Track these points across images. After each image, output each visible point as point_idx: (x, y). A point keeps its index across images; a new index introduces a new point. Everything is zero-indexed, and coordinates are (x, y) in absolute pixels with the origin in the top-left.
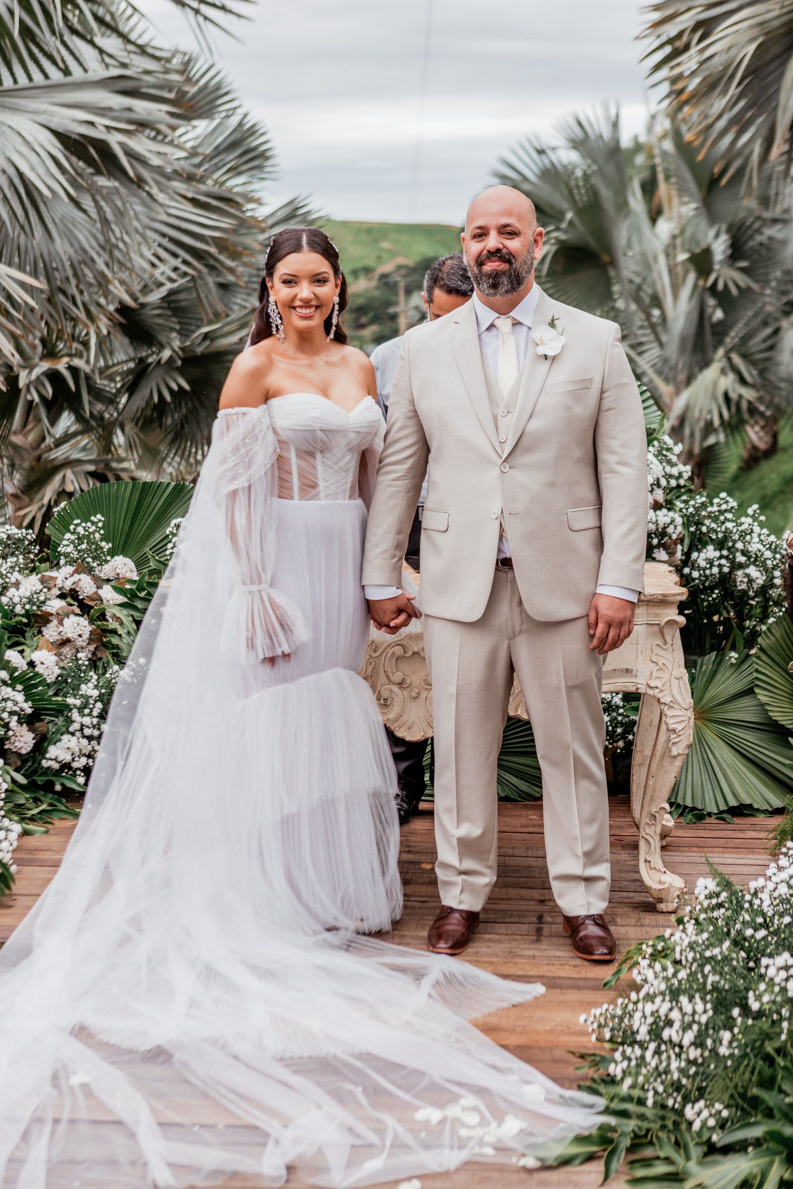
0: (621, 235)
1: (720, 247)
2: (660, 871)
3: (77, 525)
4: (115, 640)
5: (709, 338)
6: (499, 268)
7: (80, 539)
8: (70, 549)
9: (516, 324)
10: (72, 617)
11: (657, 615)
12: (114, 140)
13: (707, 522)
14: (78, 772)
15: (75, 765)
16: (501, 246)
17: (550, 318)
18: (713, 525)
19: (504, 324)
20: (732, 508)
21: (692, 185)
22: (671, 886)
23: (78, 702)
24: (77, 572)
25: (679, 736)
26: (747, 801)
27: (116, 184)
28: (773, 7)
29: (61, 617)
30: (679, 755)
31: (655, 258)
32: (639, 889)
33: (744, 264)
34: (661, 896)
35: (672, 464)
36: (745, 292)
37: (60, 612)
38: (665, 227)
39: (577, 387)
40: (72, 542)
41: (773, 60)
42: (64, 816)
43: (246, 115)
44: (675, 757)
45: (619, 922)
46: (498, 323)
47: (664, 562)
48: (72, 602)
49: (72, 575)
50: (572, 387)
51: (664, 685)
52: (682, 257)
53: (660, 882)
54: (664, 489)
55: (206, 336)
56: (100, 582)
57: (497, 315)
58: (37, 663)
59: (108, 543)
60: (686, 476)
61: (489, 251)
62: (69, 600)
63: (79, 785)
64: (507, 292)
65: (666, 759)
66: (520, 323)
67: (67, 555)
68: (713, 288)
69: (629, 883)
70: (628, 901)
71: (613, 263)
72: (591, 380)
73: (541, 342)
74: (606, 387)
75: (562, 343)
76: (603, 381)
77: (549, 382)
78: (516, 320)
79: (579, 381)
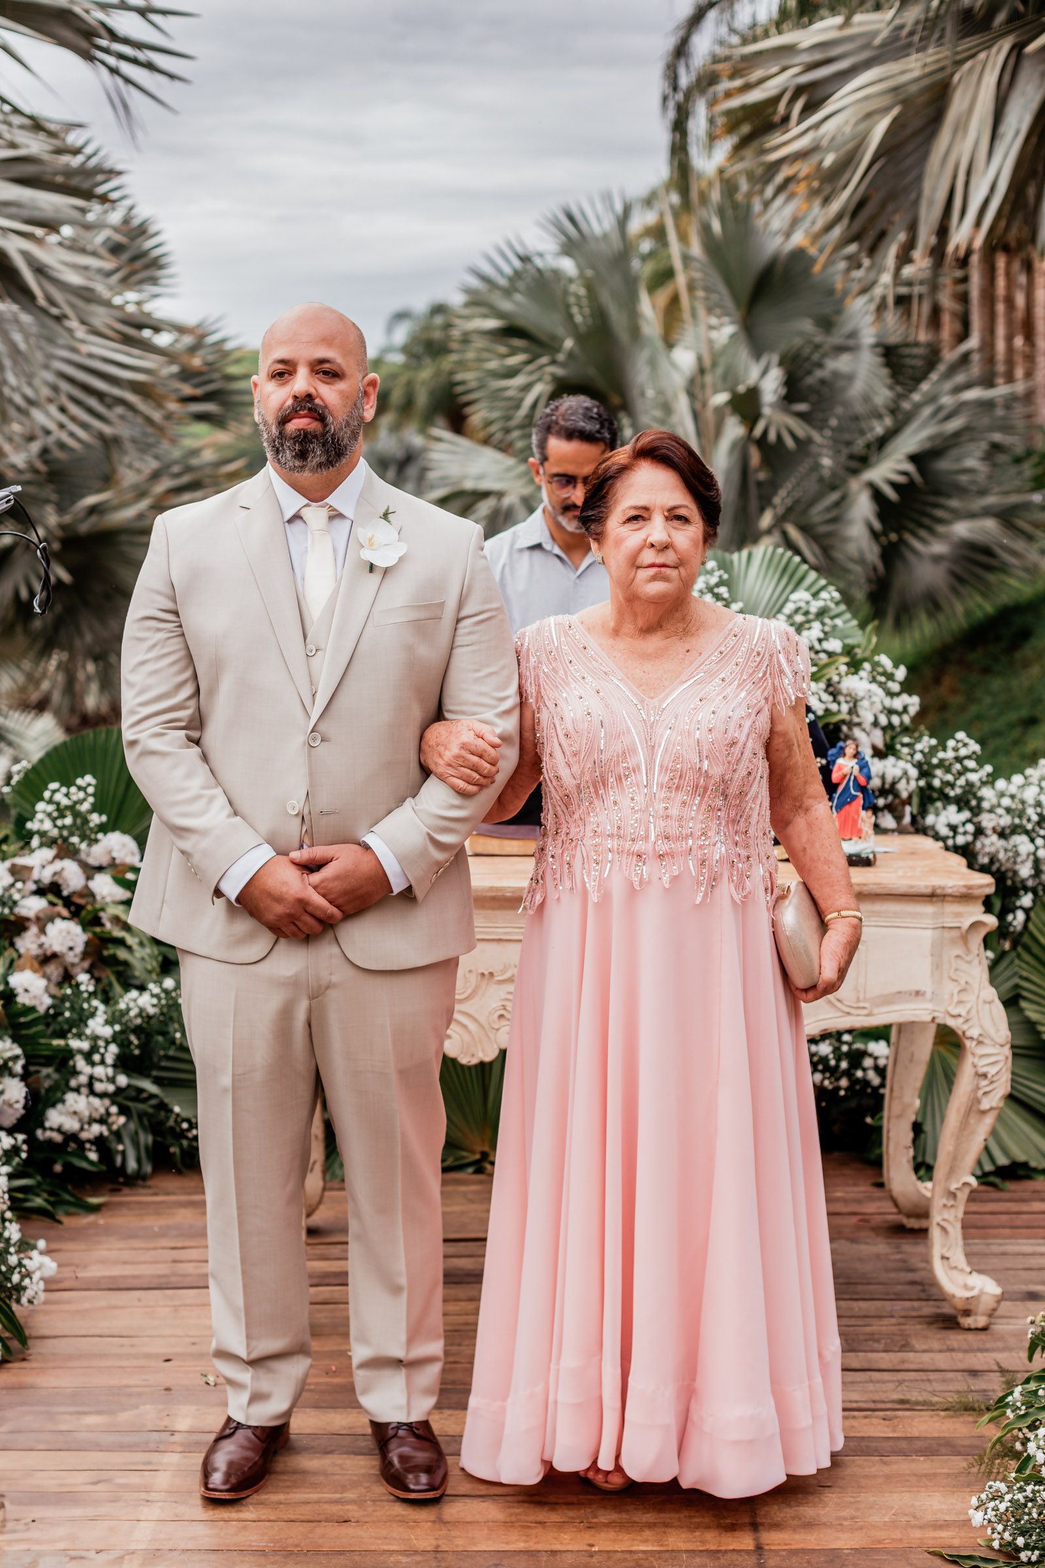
0: (638, 369)
1: (771, 385)
2: (962, 1270)
3: (54, 792)
4: (122, 954)
6: (309, 428)
7: (61, 812)
8: (47, 825)
9: (336, 516)
10: (58, 921)
11: (958, 915)
13: (938, 772)
14: (88, 1146)
15: (84, 1135)
16: (311, 391)
17: (382, 510)
18: (949, 777)
19: (315, 515)
20: (974, 753)
21: (729, 303)
22: (982, 1293)
23: (85, 1045)
24: (59, 856)
25: (992, 1082)
26: (1021, 1157)
27: (15, 308)
28: (913, 65)
29: (42, 922)
30: (992, 1109)
32: (923, 1296)
33: (802, 407)
34: (968, 1307)
35: (891, 694)
36: (803, 444)
37: (42, 915)
38: (687, 356)
39: (423, 615)
40: (49, 815)
41: (914, 134)
42: (72, 1210)
43: (131, 208)
44: (984, 1112)
45: (918, 1346)
46: (307, 513)
47: (893, 831)
48: (55, 900)
49: (52, 862)
50: (414, 615)
51: (968, 1012)
52: (719, 399)
53: (966, 1287)
54: (884, 729)
55: (93, 510)
56: (90, 871)
57: (306, 501)
58: (19, 990)
59: (100, 814)
60: (913, 710)
61: (296, 400)
62: (51, 897)
63: (91, 1162)
64: (320, 465)
65: (972, 1115)
66: (340, 516)
67: (42, 834)
68: (762, 440)
69: (908, 1288)
70: (914, 1314)
72: (442, 605)
73: (372, 545)
74: (464, 613)
75: (402, 549)
76: (460, 606)
77: (378, 607)
78: (335, 510)
79: (425, 606)
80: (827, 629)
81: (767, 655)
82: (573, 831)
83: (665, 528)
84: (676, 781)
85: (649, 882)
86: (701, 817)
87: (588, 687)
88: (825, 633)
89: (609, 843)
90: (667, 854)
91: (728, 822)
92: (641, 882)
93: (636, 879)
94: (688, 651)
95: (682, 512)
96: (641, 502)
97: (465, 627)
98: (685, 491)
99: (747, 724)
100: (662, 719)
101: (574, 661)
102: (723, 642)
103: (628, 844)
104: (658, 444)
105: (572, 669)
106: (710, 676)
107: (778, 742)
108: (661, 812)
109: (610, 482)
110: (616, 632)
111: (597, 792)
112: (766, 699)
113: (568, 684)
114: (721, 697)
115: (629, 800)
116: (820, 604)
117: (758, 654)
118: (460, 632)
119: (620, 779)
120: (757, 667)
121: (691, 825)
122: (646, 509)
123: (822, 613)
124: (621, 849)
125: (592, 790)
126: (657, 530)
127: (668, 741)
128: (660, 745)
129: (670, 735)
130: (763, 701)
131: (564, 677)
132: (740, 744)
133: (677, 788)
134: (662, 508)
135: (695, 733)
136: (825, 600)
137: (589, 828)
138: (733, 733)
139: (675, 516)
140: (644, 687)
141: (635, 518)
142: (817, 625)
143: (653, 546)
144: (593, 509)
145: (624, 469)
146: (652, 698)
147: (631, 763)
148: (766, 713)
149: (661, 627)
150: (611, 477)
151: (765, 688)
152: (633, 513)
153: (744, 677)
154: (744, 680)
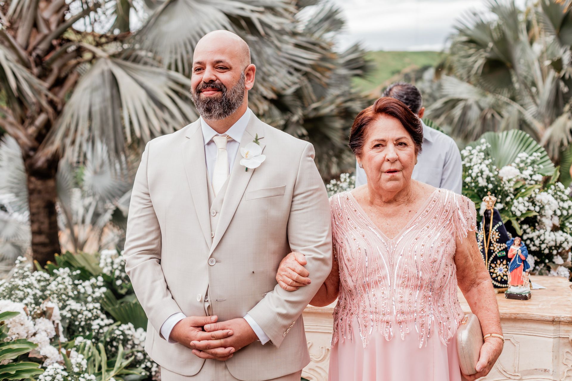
0: (517, 53)
1: (566, 58)
5: (561, 101)
6: (213, 96)
9: (231, 141)
12: (254, 17)
16: (214, 78)
17: (255, 137)
19: (220, 140)
21: (551, 27)
31: (533, 64)
38: (538, 48)
39: (272, 194)
46: (216, 139)
50: (268, 194)
52: (547, 63)
55: (315, 109)
57: (216, 133)
61: (204, 82)
64: (220, 115)
66: (234, 141)
68: (563, 78)
71: (513, 67)
72: (284, 188)
73: (246, 157)
74: (296, 193)
75: (263, 158)
76: (294, 188)
77: (249, 190)
78: (230, 138)
79: (274, 189)
80: (535, 170)
81: (451, 211)
82: (353, 309)
83: (394, 150)
84: (406, 283)
85: (394, 337)
86: (420, 301)
87: (358, 233)
88: (535, 172)
89: (371, 316)
90: (403, 321)
91: (434, 302)
92: (390, 337)
93: (386, 335)
94: (410, 211)
95: (403, 141)
96: (381, 137)
97: (298, 200)
98: (404, 129)
99: (442, 250)
100: (397, 250)
101: (350, 218)
102: (428, 204)
103: (381, 317)
104: (388, 106)
105: (349, 223)
106: (422, 225)
107: (459, 257)
108: (399, 299)
109: (364, 127)
110: (372, 203)
111: (365, 290)
112: (453, 234)
113: (347, 231)
114: (427, 237)
115: (381, 294)
116: (532, 158)
117: (447, 211)
118: (294, 203)
119: (377, 283)
120: (446, 218)
121: (415, 305)
122: (384, 141)
123: (533, 162)
124: (377, 319)
125: (362, 289)
126: (391, 151)
127: (401, 262)
128: (396, 264)
129: (401, 259)
130: (450, 236)
131: (345, 227)
132: (438, 262)
133: (407, 286)
134: (392, 140)
135: (414, 257)
136: (535, 156)
137: (361, 308)
138: (434, 256)
139: (399, 143)
140: (388, 233)
141: (377, 146)
142: (530, 168)
143: (388, 160)
144: (356, 140)
145: (371, 119)
146: (392, 239)
147: (382, 274)
148: (453, 242)
149: (395, 200)
150: (364, 124)
151: (452, 228)
152: (377, 143)
153: (439, 225)
154: (439, 226)
